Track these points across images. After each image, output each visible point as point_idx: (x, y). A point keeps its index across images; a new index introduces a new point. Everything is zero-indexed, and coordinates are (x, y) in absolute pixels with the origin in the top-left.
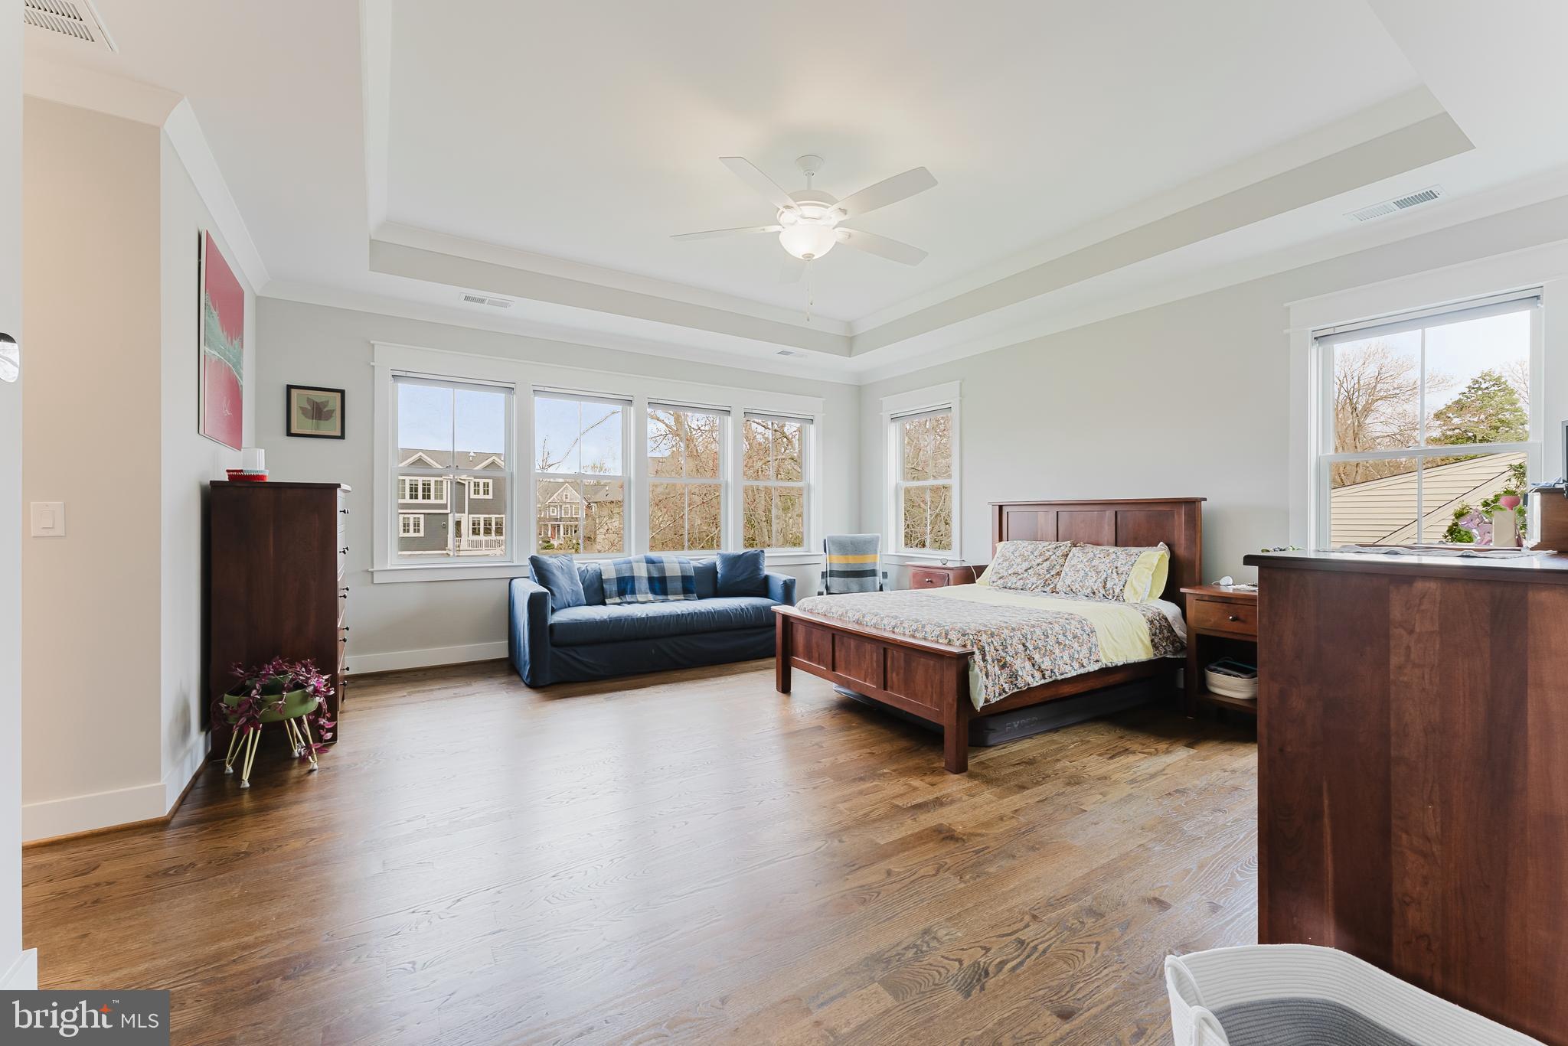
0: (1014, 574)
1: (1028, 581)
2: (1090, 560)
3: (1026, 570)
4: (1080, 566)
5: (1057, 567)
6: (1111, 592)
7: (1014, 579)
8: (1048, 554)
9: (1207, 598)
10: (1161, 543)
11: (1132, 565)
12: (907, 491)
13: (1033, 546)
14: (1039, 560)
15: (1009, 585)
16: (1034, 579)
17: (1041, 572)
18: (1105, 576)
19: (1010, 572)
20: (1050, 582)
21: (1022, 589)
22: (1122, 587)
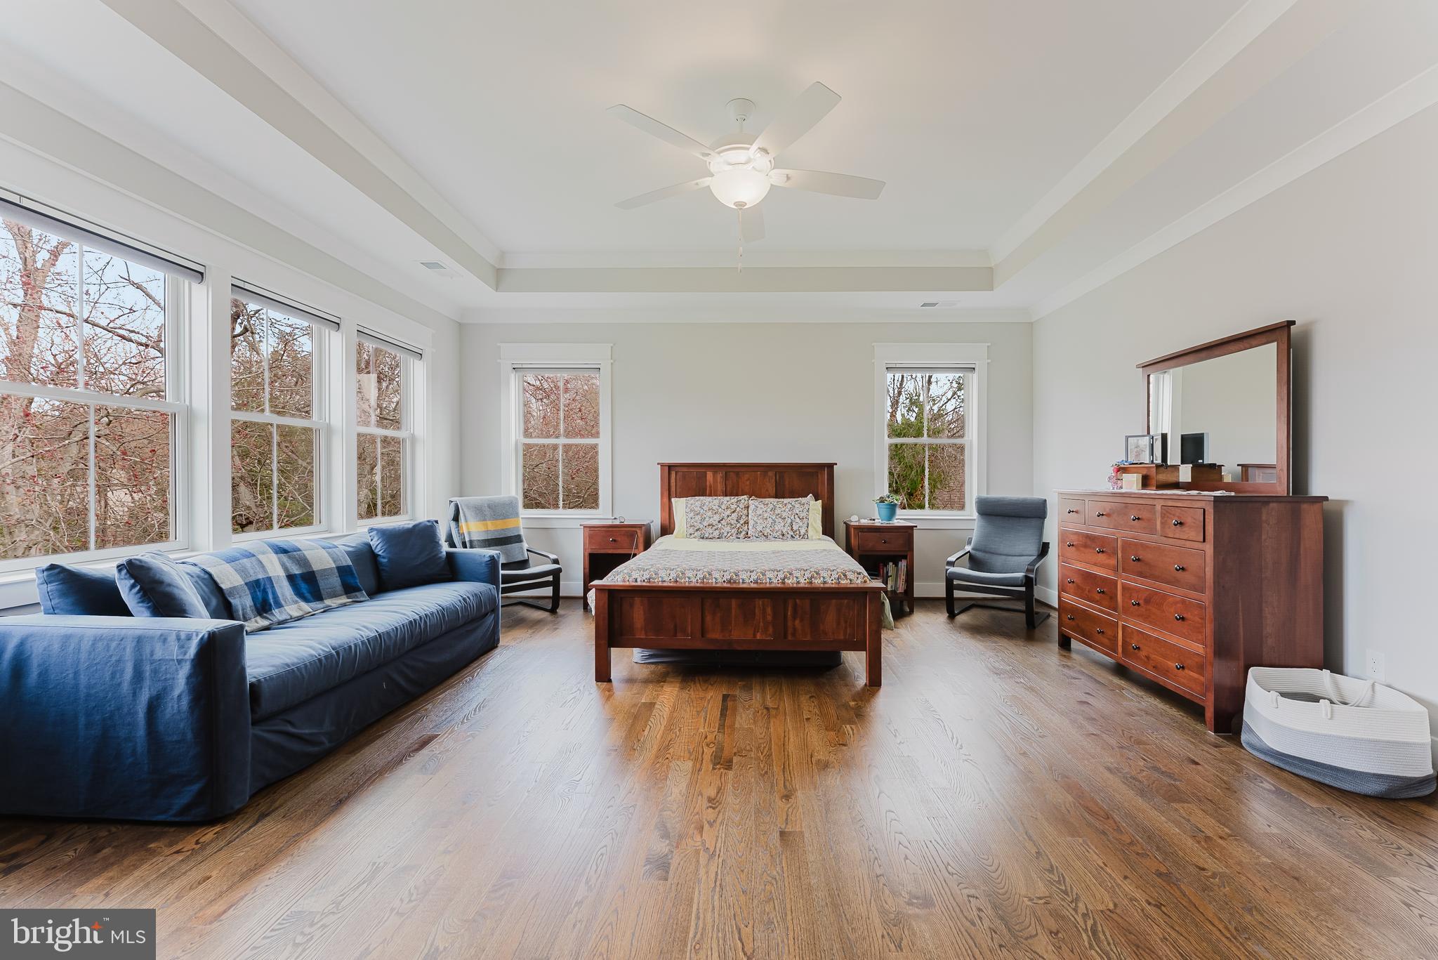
0: (709, 525)
1: (723, 531)
2: (773, 509)
3: (719, 522)
4: (766, 515)
5: (744, 517)
6: (798, 532)
7: (710, 530)
8: (733, 507)
9: (866, 530)
10: (811, 495)
11: (808, 511)
12: (528, 447)
13: (717, 501)
14: (728, 512)
15: (707, 536)
16: (728, 529)
17: (732, 522)
18: (790, 521)
19: (705, 523)
20: (742, 530)
21: (718, 538)
22: (806, 528)
